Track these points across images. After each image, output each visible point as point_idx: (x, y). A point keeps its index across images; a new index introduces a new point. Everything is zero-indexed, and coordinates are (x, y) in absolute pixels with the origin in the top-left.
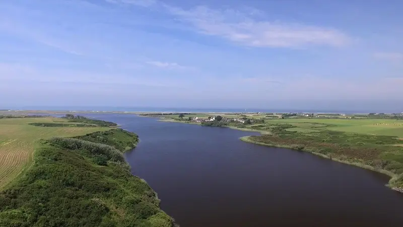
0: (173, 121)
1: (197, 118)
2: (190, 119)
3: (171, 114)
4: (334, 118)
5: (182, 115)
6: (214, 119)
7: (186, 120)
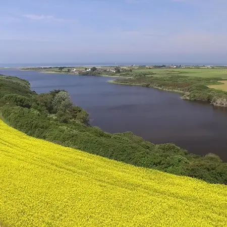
0: (54, 72)
1: (75, 70)
2: (69, 71)
3: (51, 68)
4: (196, 68)
5: (61, 68)
6: (90, 70)
7: (66, 71)
